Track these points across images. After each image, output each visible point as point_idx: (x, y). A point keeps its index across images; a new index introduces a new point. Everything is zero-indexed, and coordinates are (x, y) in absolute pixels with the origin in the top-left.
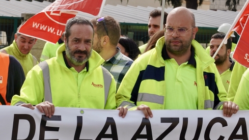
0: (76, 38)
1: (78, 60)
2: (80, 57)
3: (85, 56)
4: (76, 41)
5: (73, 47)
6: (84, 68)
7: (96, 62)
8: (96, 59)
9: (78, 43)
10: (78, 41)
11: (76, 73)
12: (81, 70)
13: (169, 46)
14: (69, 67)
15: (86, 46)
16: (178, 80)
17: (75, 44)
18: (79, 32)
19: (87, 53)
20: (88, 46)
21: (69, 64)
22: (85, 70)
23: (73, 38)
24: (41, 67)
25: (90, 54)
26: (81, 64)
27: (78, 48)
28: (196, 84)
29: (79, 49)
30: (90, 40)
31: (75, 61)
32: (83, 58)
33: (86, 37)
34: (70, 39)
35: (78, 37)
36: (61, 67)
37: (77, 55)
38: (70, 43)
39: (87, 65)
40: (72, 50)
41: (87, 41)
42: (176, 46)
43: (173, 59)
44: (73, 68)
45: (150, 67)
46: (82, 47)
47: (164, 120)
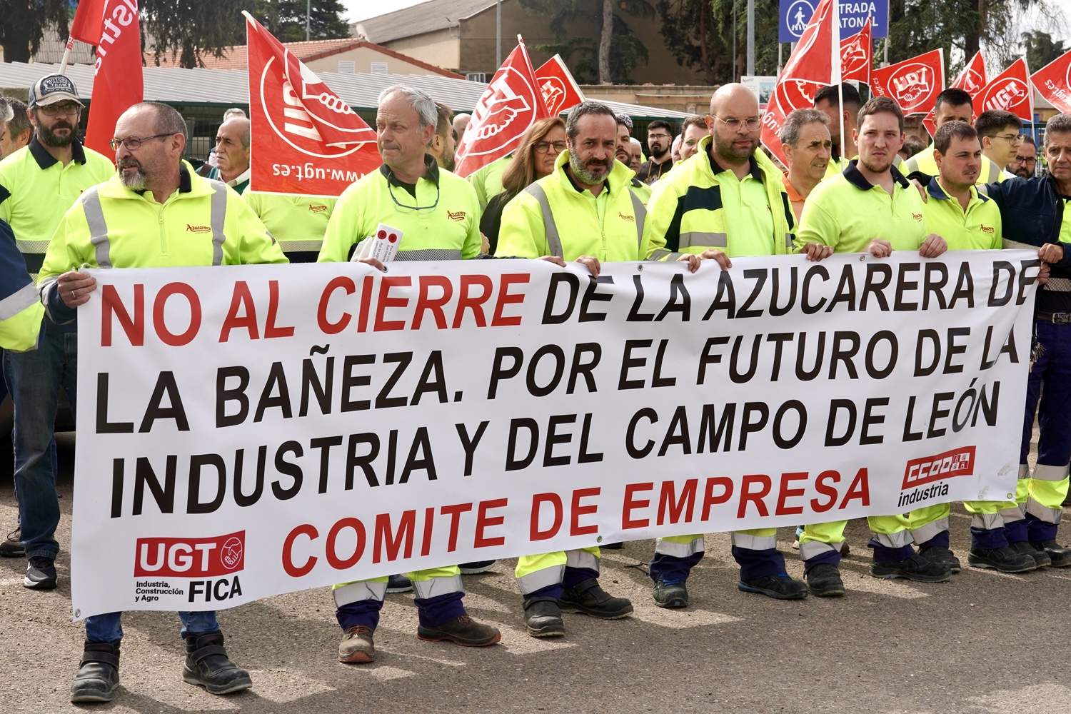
0: (588, 139)
1: (593, 176)
2: (597, 170)
3: (604, 168)
4: (589, 143)
5: (585, 154)
6: (603, 189)
7: (621, 176)
8: (619, 172)
9: (592, 147)
10: (592, 143)
11: (591, 199)
12: (599, 193)
13: (732, 149)
14: (580, 190)
15: (607, 150)
16: (744, 204)
17: (588, 148)
18: (594, 128)
19: (606, 164)
20: (610, 151)
21: (578, 185)
22: (606, 190)
23: (585, 138)
24: (533, 195)
25: (612, 164)
26: (599, 183)
27: (592, 155)
28: (770, 208)
29: (595, 156)
30: (612, 141)
31: (587, 177)
32: (602, 172)
33: (606, 137)
34: (579, 140)
35: (593, 137)
36: (566, 192)
37: (591, 167)
38: (578, 147)
39: (606, 183)
40: (583, 160)
41: (608, 143)
42: (745, 147)
43: (729, 171)
44: (587, 191)
45: (693, 190)
46: (600, 153)
47: (748, 274)
